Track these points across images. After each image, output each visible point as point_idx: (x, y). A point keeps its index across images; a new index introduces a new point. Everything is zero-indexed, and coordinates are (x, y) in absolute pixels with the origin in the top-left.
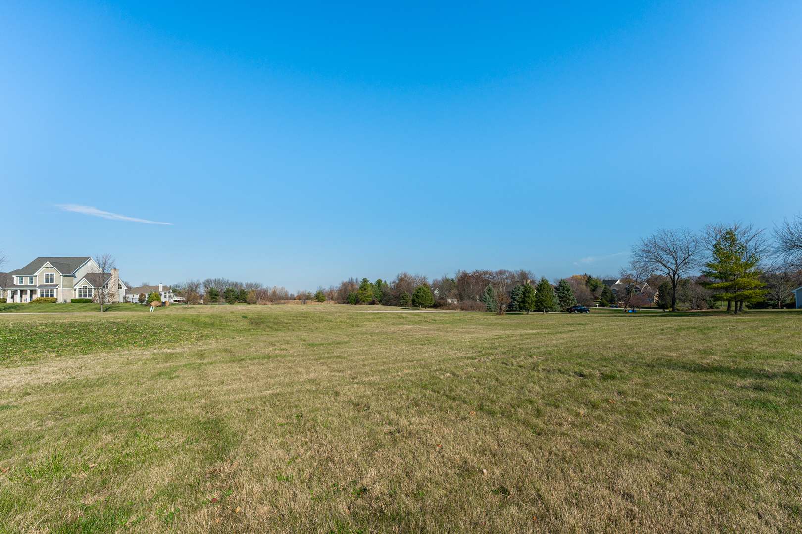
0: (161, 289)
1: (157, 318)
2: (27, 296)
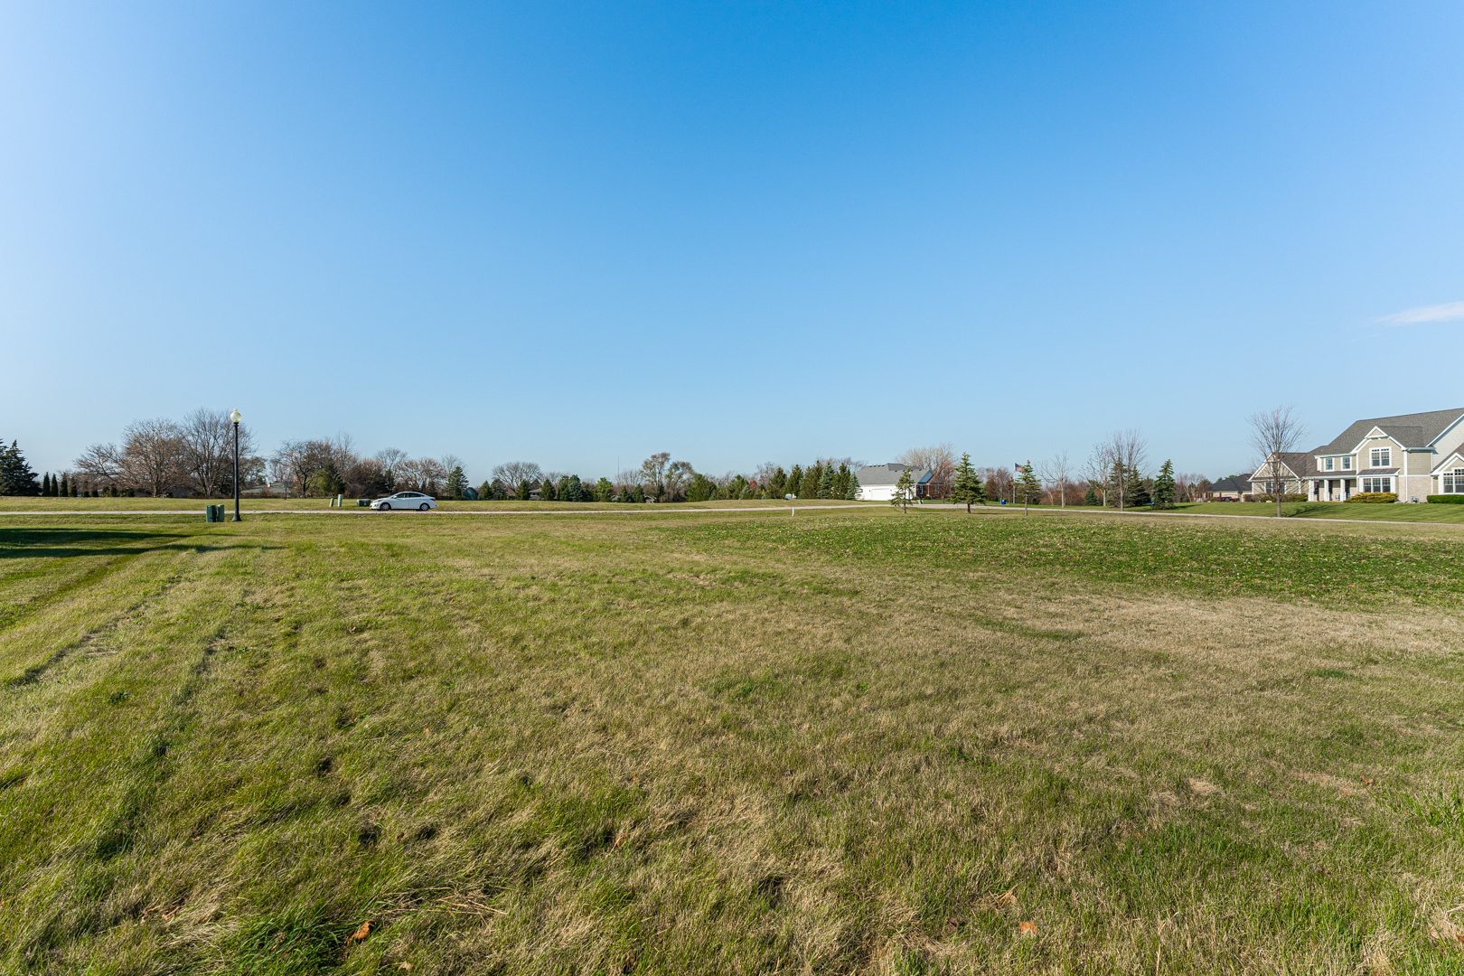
2: (1340, 493)
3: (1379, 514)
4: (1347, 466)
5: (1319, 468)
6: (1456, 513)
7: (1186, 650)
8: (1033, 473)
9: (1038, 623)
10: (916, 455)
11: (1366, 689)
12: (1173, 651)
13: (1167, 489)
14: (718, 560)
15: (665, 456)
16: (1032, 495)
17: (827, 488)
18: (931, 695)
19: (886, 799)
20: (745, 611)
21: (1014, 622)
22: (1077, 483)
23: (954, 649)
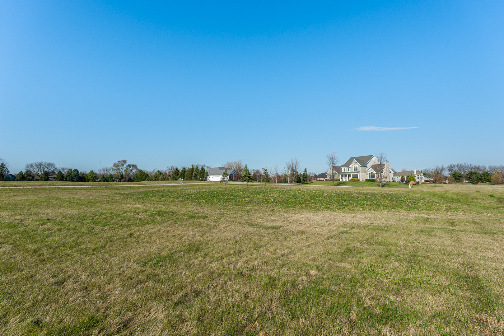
0: (415, 173)
1: (415, 193)
2: (347, 178)
3: (356, 185)
4: (349, 171)
5: (342, 171)
6: (371, 184)
7: (310, 229)
8: (267, 172)
9: (268, 224)
10: (229, 164)
11: (352, 236)
12: (306, 230)
13: (305, 177)
14: (148, 207)
15: (124, 162)
16: (267, 179)
17: (196, 176)
18: (232, 254)
19: (214, 297)
20: (159, 228)
21: (261, 224)
22: (281, 175)
23: (241, 236)
